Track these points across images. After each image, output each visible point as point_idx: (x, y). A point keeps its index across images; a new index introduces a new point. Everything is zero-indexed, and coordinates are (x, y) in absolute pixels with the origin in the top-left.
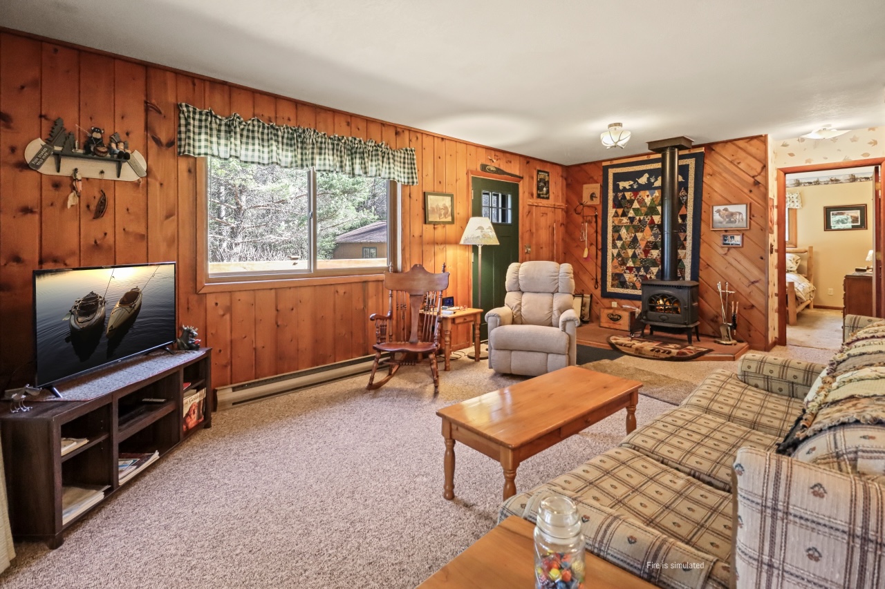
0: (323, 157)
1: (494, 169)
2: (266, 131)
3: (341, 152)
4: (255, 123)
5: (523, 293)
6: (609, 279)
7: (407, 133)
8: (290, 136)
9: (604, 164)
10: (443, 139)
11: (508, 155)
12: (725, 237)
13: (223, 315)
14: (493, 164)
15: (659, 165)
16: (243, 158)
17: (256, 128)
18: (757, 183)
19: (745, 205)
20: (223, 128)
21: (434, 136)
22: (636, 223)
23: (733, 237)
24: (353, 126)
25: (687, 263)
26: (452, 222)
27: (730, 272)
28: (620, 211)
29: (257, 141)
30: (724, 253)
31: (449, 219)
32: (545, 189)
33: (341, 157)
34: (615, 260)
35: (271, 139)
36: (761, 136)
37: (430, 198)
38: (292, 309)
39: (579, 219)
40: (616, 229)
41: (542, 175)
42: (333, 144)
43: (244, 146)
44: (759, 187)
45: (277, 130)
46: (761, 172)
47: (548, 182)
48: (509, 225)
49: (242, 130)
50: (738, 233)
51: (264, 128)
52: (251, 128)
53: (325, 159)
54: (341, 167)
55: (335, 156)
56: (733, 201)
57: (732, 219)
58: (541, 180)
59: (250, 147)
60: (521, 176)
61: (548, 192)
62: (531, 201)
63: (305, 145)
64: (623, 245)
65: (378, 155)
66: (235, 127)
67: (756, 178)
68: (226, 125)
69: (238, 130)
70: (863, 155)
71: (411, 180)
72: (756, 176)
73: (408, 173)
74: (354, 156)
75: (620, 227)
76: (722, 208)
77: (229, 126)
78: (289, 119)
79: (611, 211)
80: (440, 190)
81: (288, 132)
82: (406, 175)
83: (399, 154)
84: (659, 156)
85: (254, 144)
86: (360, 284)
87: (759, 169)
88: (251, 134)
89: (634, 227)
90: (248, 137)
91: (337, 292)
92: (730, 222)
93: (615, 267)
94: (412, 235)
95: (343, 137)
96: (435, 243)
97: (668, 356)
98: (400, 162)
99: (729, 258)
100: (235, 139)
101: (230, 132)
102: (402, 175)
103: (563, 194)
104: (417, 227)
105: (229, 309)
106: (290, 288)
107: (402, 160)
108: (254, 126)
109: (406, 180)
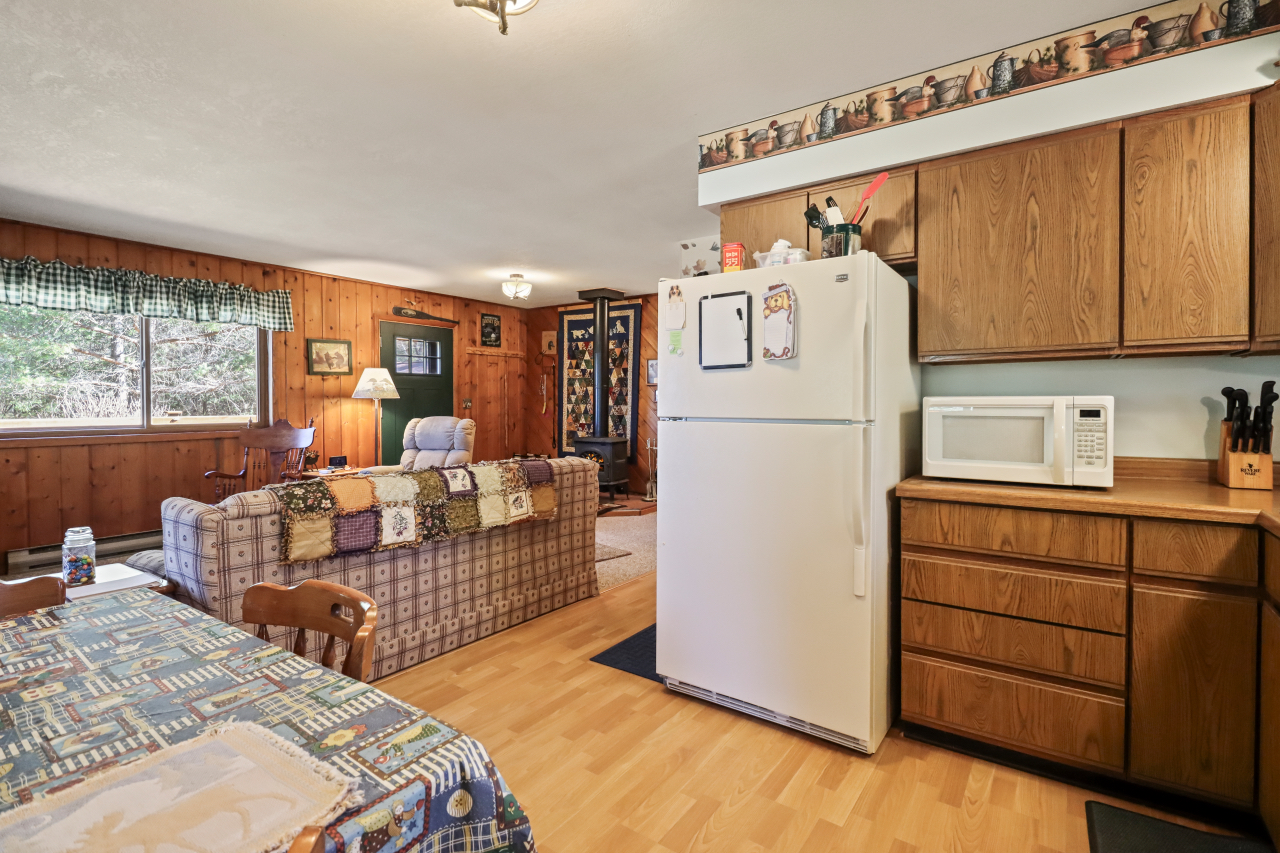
0: (153, 301)
1: (414, 313)
2: (72, 274)
3: (179, 295)
4: (58, 265)
5: (420, 450)
6: (565, 437)
7: (280, 273)
8: (106, 279)
9: (560, 309)
10: (335, 280)
11: (435, 297)
13: (18, 473)
14: (412, 307)
15: (590, 316)
16: (41, 304)
17: (58, 271)
20: (13, 272)
21: (321, 277)
22: (587, 376)
24: (200, 266)
25: (628, 418)
26: (350, 372)
28: (574, 362)
29: (59, 286)
31: (346, 369)
32: (493, 335)
33: (179, 301)
34: (570, 417)
35: (80, 283)
37: (316, 347)
38: (113, 468)
39: (539, 370)
40: (571, 382)
41: (488, 320)
42: (168, 287)
43: (42, 291)
45: (88, 273)
47: (499, 327)
48: (438, 376)
49: (40, 273)
51: (69, 270)
52: (51, 271)
53: (156, 304)
54: (179, 312)
55: (170, 300)
58: (487, 325)
59: (51, 292)
60: (457, 320)
61: (498, 338)
62: (470, 350)
63: (127, 289)
64: (576, 400)
65: (234, 298)
66: (30, 271)
68: (17, 268)
69: (33, 273)
71: (283, 326)
73: (280, 318)
74: (199, 299)
75: (574, 380)
77: (22, 269)
78: (107, 260)
79: (567, 362)
80: (331, 336)
81: (103, 275)
82: (277, 321)
83: (266, 297)
84: (591, 306)
85: (55, 288)
86: (210, 442)
88: (51, 278)
89: (585, 379)
90: (47, 281)
91: (178, 449)
93: (570, 424)
94: (288, 387)
95: (181, 280)
96: (324, 396)
98: (268, 306)
100: (29, 283)
101: (23, 275)
102: (271, 320)
103: (522, 341)
104: (297, 378)
105: (24, 467)
106: (110, 445)
107: (271, 304)
108: (55, 269)
109: (277, 326)
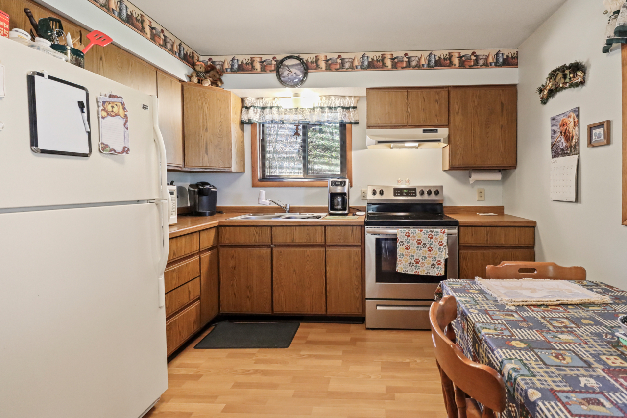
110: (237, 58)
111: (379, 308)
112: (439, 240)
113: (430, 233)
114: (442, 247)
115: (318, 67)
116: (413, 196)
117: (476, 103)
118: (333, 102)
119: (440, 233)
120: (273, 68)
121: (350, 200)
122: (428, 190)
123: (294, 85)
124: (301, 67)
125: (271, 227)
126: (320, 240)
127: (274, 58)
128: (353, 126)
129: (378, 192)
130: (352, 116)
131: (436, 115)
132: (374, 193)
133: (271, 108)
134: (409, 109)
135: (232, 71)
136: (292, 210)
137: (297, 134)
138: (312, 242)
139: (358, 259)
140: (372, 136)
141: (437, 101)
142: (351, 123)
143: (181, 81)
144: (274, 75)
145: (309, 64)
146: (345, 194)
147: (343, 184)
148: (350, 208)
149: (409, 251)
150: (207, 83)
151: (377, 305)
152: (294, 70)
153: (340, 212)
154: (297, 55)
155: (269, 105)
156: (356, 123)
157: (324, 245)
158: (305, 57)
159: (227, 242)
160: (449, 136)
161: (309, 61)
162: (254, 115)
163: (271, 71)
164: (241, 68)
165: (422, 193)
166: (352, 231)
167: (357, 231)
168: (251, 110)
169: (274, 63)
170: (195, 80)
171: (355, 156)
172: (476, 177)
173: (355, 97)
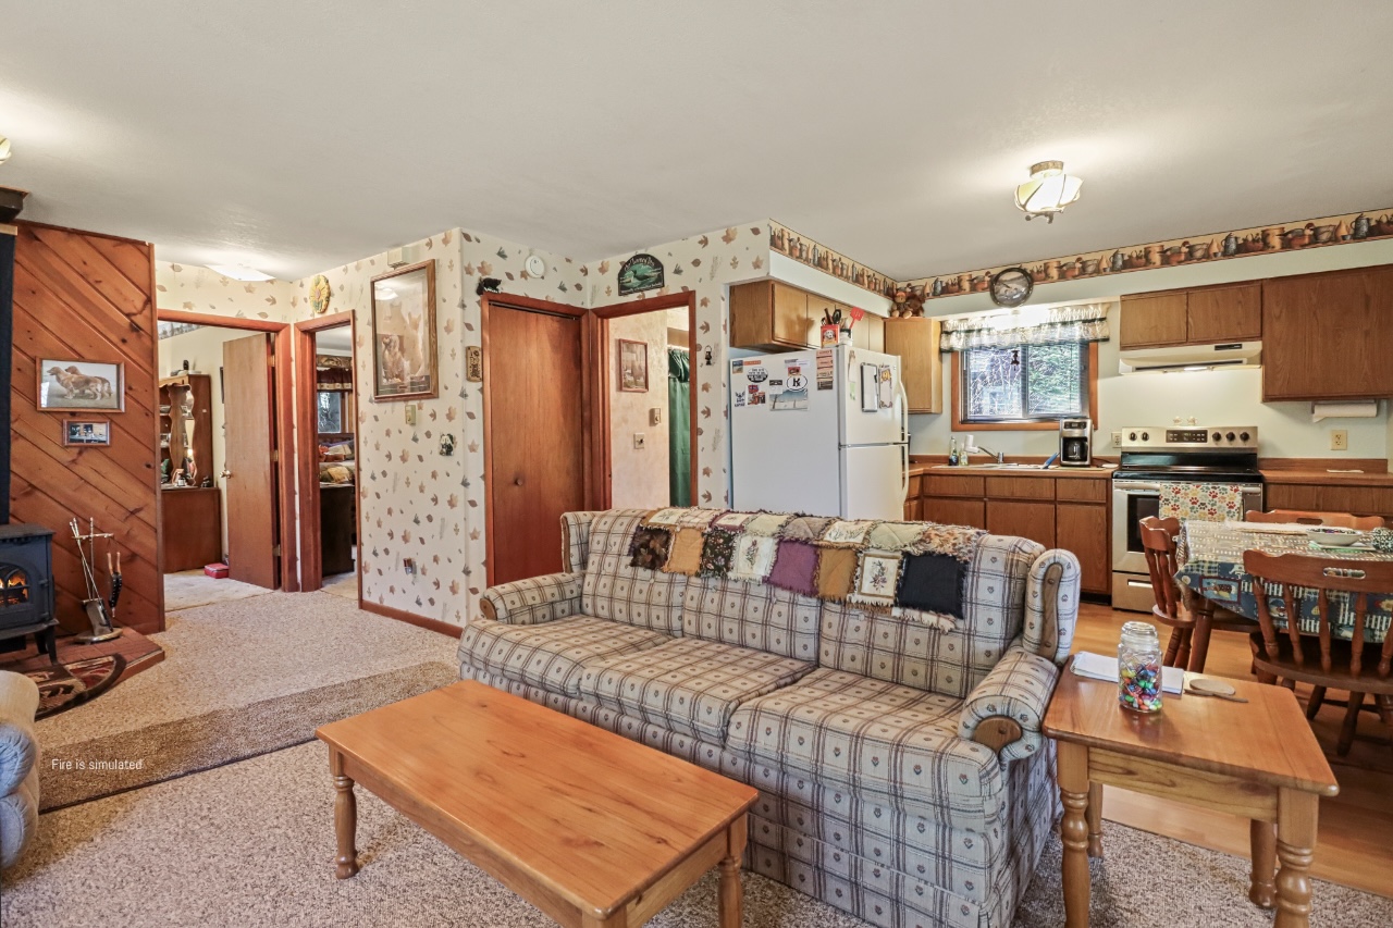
12: (72, 426)
18: (135, 328)
19: (114, 367)
23: (91, 427)
27: (85, 497)
30: (70, 459)
36: (143, 243)
44: (140, 336)
46: (144, 309)
50: (100, 418)
56: (87, 355)
57: (87, 391)
67: (133, 318)
70: (260, 314)
72: (135, 314)
76: (63, 366)
87: (139, 304)
92: (83, 395)
97: (70, 697)
99: (83, 469)
110: (941, 279)
111: (1131, 584)
112: (1228, 500)
113: (1212, 490)
114: (1233, 510)
115: (1047, 276)
116: (1201, 441)
117: (1315, 300)
118: (1068, 315)
119: (1229, 491)
120: (986, 285)
121: (1093, 448)
122: (1228, 432)
123: (1015, 303)
124: (1023, 280)
125: (985, 477)
126: (1049, 495)
127: (988, 273)
128: (1100, 344)
129: (1139, 436)
130: (1099, 331)
131: (1239, 324)
132: (1133, 437)
133: (979, 331)
134: (1190, 319)
135: (935, 294)
136: (1006, 460)
137: (1016, 362)
138: (1037, 497)
139: (1101, 520)
140: (1127, 359)
141: (1240, 302)
142: (1097, 341)
143: (883, 318)
144: (988, 294)
145: (1035, 276)
146: (1085, 439)
147: (1082, 425)
148: (1092, 459)
149: (1178, 512)
150: (909, 315)
151: (1129, 580)
152: (1013, 286)
153: (1078, 463)
154: (1018, 266)
155: (976, 328)
156: (1106, 340)
157: (1054, 501)
158: (1029, 267)
159: (932, 492)
160: (1262, 352)
161: (1035, 270)
162: (956, 342)
163: (984, 290)
164: (946, 290)
165: (1217, 437)
166: (1094, 485)
167: (1102, 485)
168: (954, 335)
169: (987, 279)
170: (897, 314)
171: (1102, 386)
172: (1322, 411)
173: (1103, 304)
